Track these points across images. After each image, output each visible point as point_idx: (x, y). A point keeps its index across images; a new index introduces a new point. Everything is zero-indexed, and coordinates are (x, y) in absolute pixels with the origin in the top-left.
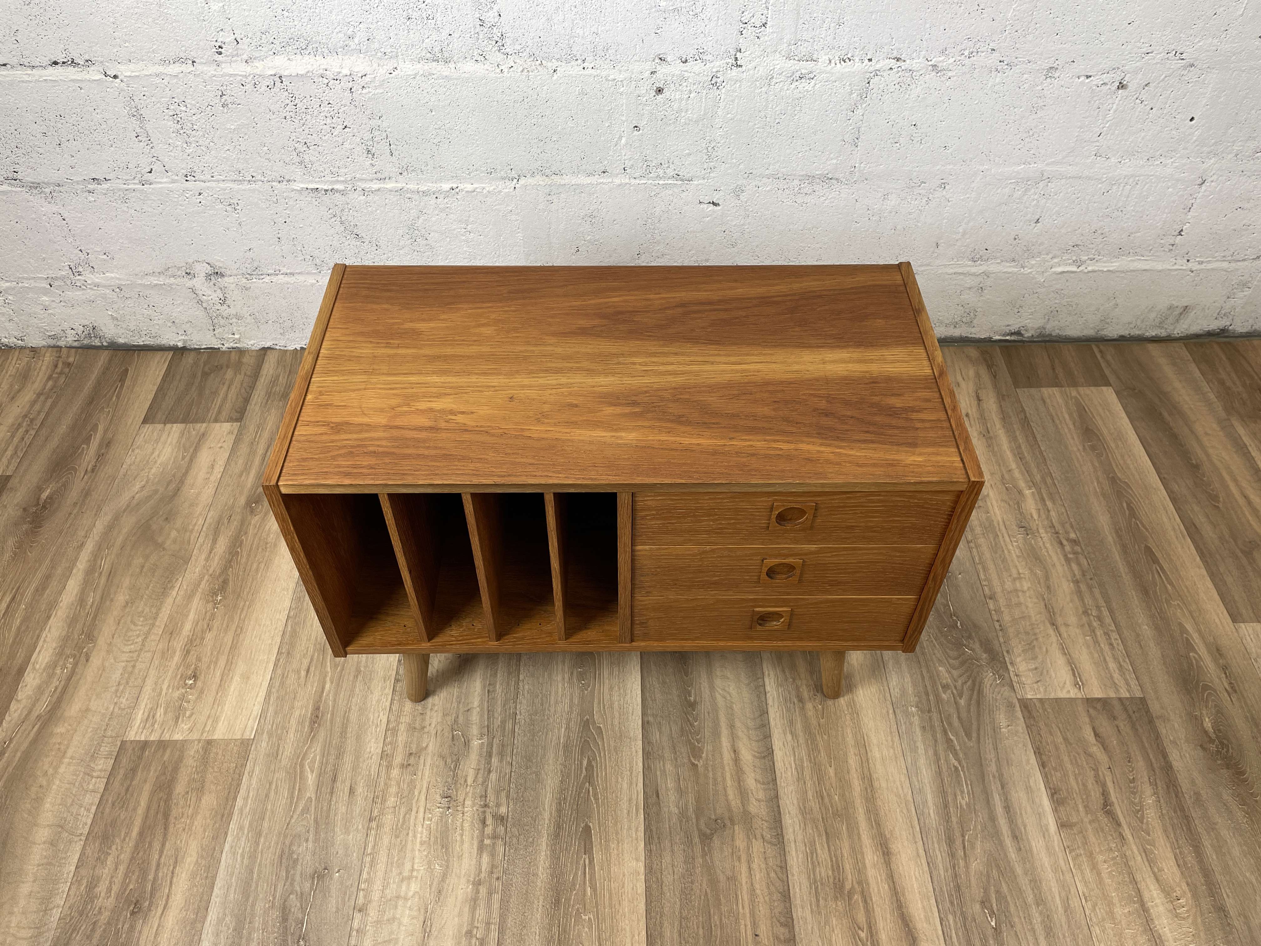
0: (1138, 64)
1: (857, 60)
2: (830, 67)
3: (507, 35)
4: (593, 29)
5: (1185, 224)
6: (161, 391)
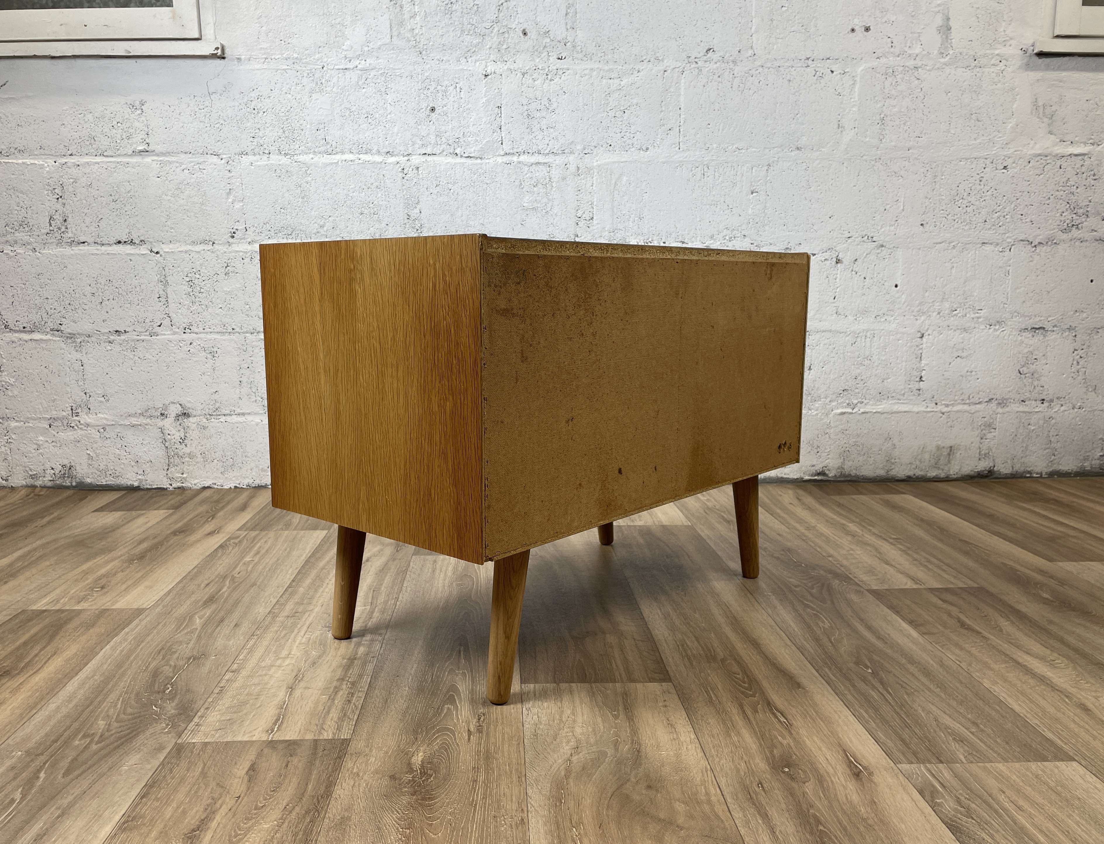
3: (424, 225)
5: (922, 371)
6: (113, 502)
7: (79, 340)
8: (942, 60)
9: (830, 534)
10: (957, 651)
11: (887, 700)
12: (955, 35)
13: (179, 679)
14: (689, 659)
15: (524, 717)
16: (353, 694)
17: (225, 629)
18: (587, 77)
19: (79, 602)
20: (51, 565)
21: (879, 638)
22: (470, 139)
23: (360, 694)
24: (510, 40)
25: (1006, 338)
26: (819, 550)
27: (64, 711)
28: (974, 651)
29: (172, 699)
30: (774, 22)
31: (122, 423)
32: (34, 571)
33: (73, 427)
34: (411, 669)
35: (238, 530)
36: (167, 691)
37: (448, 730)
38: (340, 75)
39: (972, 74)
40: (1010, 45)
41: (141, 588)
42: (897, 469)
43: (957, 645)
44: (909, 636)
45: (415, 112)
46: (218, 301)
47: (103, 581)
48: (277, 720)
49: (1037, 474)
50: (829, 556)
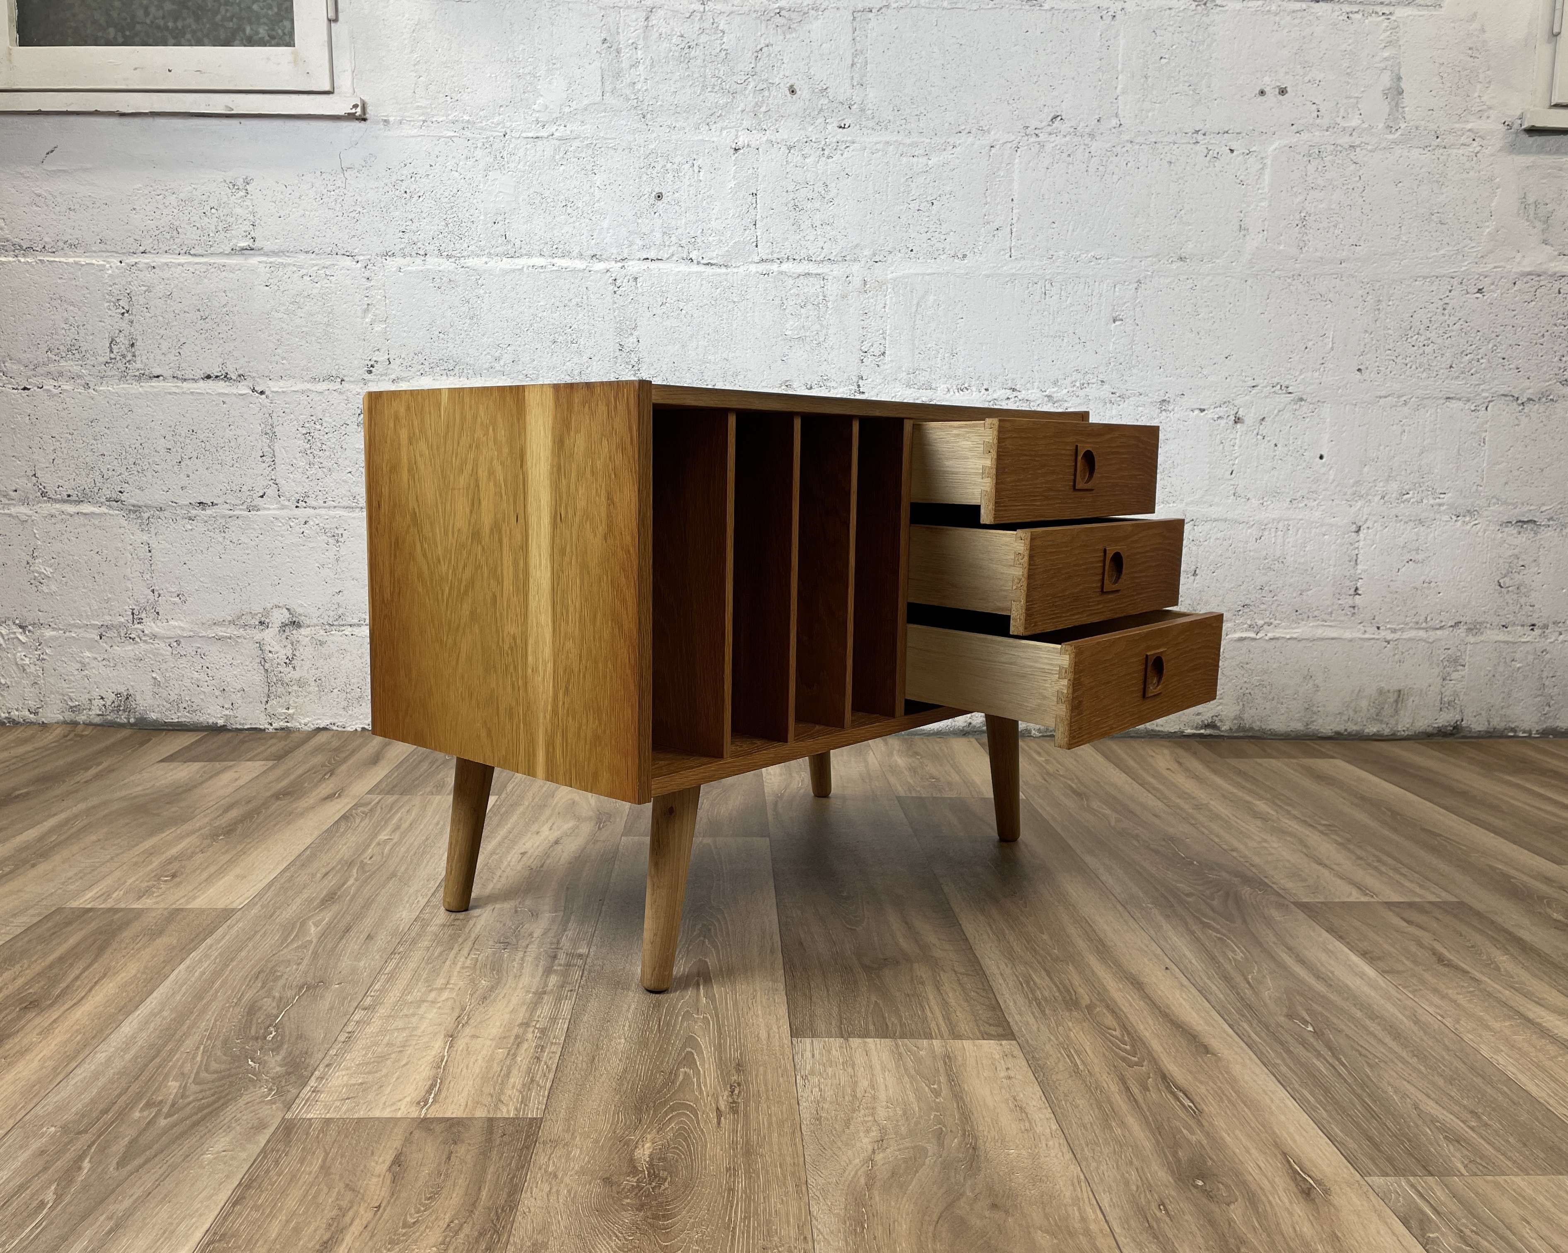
0: (1247, 397)
1: (974, 389)
2: (948, 395)
3: (644, 360)
4: (725, 355)
5: (1357, 580)
6: (188, 748)
7: (146, 515)
8: (1391, 137)
9: (1230, 816)
10: (1436, 1000)
11: (1340, 1075)
12: (1408, 101)
13: (286, 1018)
14: (1039, 1005)
15: (800, 1090)
16: (543, 1048)
17: (353, 943)
18: (880, 153)
19: (140, 898)
20: (99, 840)
21: (1318, 977)
22: (711, 239)
23: (554, 1048)
24: (771, 101)
25: (1480, 534)
26: (1216, 840)
27: (118, 1064)
28: (1461, 1000)
29: (276, 1050)
30: (1150, 80)
31: (204, 634)
32: (75, 848)
33: (133, 639)
34: (628, 1011)
35: (369, 793)
36: (270, 1037)
37: (688, 1107)
38: (528, 146)
39: (1434, 157)
40: (1488, 117)
41: (228, 878)
42: (1320, 721)
43: (1435, 991)
44: (1362, 975)
45: (635, 199)
46: (347, 462)
47: (175, 866)
48: (432, 1086)
49: (1524, 732)
50: (1232, 850)
